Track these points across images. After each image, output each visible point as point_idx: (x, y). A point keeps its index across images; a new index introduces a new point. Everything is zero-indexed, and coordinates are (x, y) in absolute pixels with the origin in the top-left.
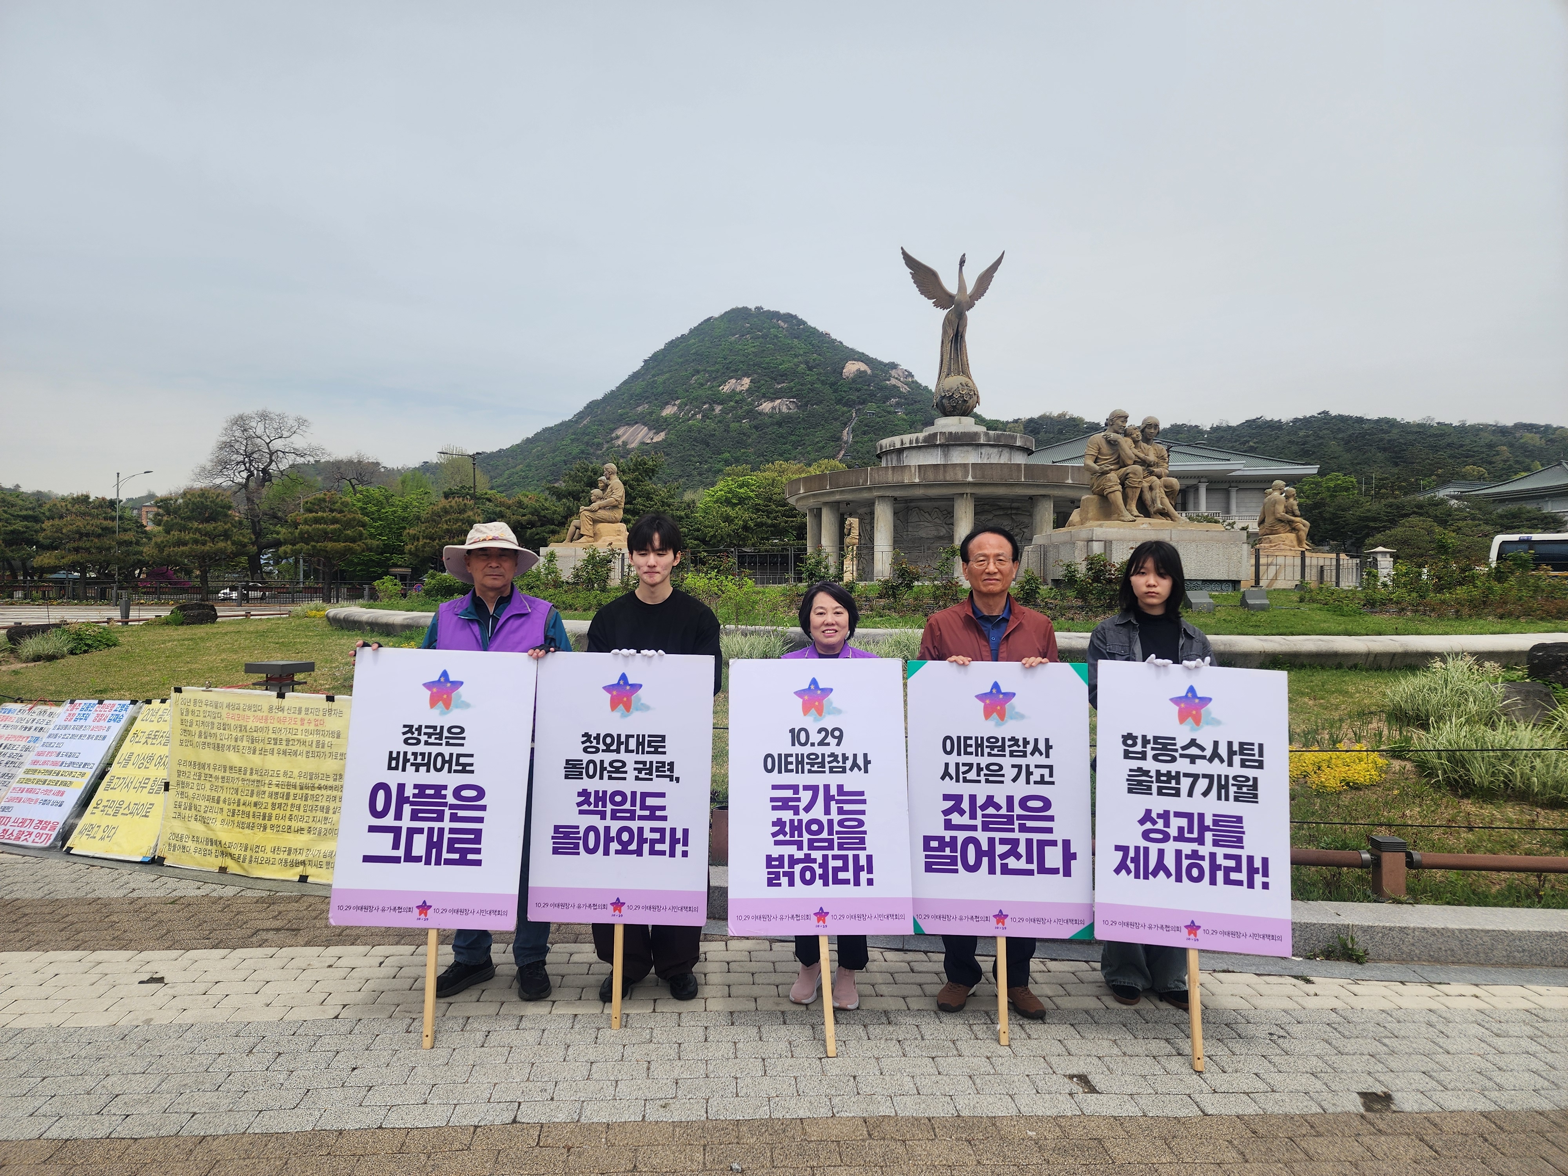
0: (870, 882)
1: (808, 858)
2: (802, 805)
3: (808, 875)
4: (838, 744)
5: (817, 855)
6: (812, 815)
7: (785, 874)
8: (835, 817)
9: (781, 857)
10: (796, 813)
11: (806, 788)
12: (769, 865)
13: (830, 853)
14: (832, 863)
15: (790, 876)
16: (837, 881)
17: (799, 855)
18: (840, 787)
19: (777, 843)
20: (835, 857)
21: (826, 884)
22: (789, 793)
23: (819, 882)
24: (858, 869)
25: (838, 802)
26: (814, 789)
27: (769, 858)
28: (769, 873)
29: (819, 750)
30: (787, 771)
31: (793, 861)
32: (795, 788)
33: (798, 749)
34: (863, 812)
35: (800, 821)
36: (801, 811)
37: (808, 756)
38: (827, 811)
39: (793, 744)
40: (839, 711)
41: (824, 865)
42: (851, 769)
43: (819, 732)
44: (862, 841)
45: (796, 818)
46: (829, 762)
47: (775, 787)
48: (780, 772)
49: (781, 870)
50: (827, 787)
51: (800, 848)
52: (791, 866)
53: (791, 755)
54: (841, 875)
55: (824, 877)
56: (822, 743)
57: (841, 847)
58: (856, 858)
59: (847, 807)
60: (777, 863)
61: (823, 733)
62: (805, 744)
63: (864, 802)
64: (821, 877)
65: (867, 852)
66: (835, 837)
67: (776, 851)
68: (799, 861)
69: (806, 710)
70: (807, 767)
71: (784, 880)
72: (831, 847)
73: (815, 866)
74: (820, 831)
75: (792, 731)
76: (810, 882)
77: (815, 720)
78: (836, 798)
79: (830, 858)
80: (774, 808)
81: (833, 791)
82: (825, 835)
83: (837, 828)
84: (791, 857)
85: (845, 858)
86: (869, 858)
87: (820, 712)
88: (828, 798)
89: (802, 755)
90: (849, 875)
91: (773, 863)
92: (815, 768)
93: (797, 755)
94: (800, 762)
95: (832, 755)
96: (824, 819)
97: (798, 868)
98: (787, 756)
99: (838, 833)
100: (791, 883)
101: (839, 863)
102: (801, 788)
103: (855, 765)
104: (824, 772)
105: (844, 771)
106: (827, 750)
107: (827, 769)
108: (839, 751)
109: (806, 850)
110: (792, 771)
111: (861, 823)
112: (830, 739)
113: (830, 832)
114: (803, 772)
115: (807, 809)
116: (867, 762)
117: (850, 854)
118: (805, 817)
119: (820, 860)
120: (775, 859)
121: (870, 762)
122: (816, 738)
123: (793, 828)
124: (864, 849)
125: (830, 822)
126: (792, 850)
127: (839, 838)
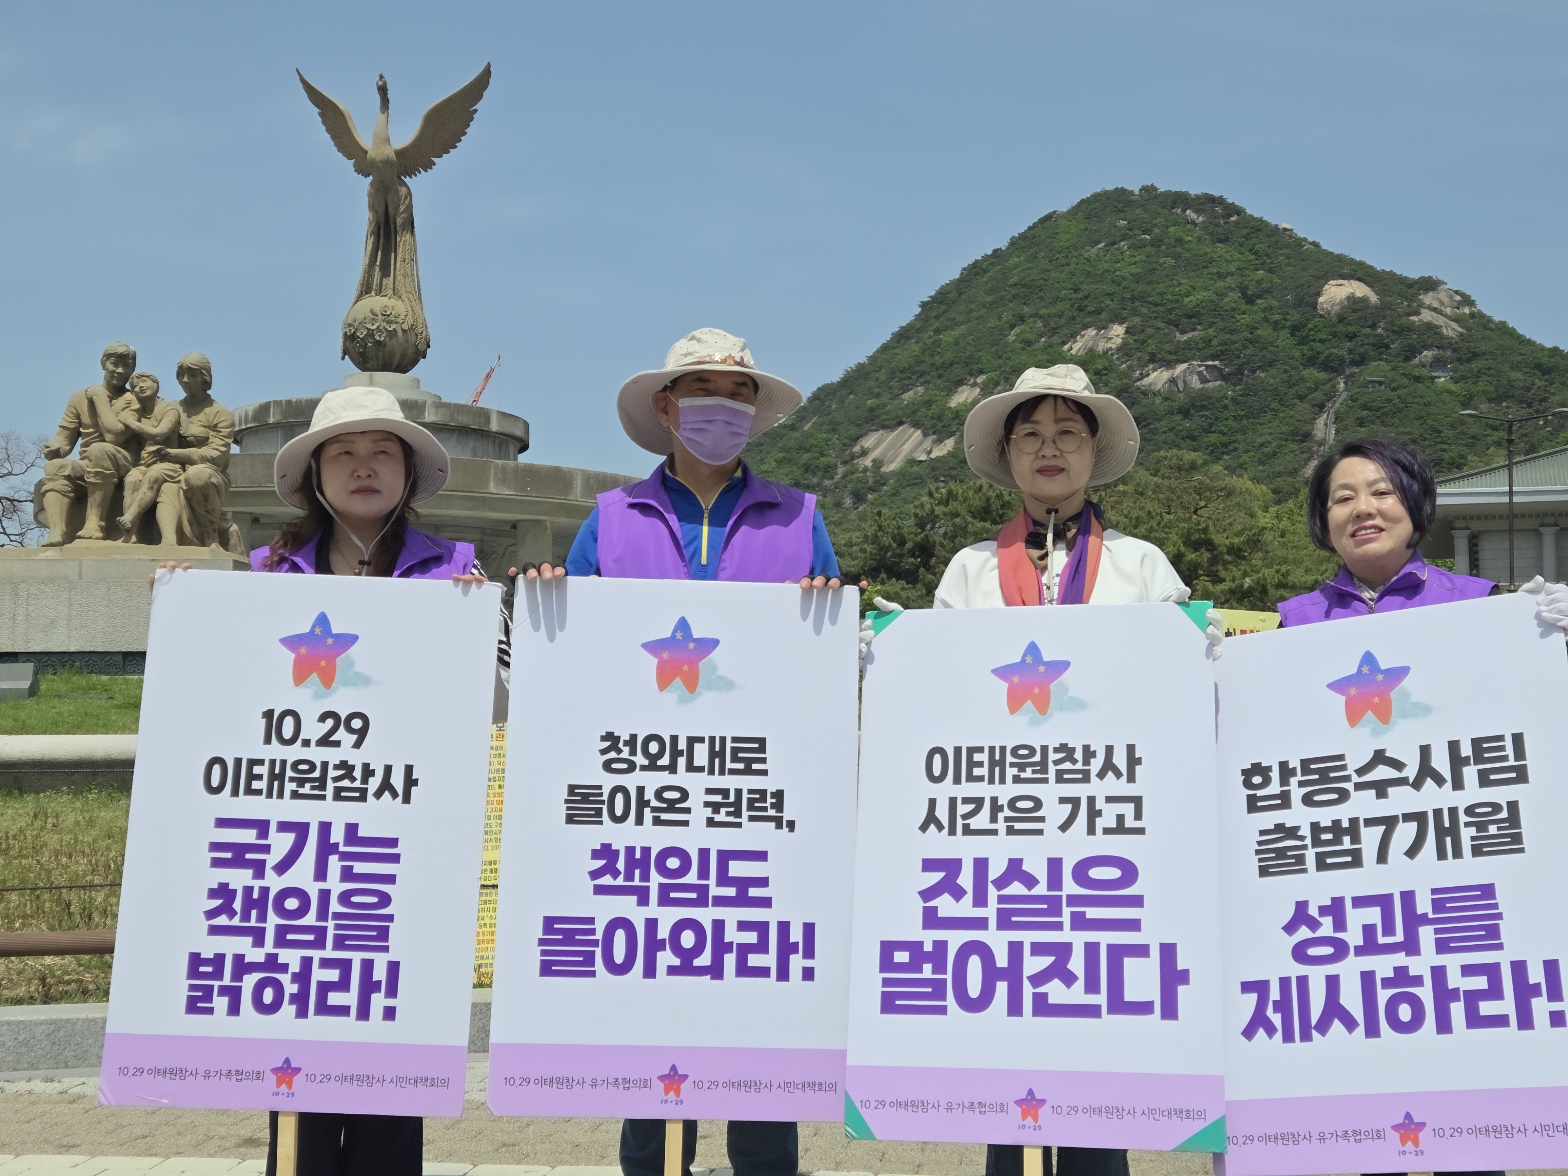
0: (390, 1013)
1: (272, 963)
2: (272, 859)
3: (268, 995)
4: (358, 745)
5: (291, 958)
6: (290, 879)
7: (223, 991)
8: (335, 885)
9: (219, 959)
10: (260, 873)
11: (284, 827)
12: (193, 972)
13: (316, 955)
14: (319, 975)
15: (234, 995)
16: (324, 1009)
17: (256, 955)
18: (351, 829)
19: (215, 930)
20: (326, 963)
21: (302, 1013)
22: (248, 836)
23: (288, 1009)
24: (369, 987)
25: (344, 856)
26: (300, 829)
27: (196, 960)
28: (192, 988)
29: (317, 755)
30: (250, 791)
31: (242, 967)
32: (262, 827)
33: (276, 751)
34: (390, 879)
35: (265, 891)
36: (269, 872)
37: (295, 765)
38: (321, 873)
39: (268, 741)
40: (365, 681)
41: (303, 977)
42: (378, 794)
43: (323, 718)
44: (384, 934)
45: (257, 884)
46: (336, 779)
47: (222, 823)
48: (235, 793)
49: (216, 984)
50: (325, 828)
51: (259, 942)
52: (237, 975)
53: (261, 762)
54: (334, 998)
55: (300, 1001)
56: (325, 741)
57: (339, 944)
58: (368, 966)
59: (360, 867)
60: (209, 969)
61: (330, 723)
62: (292, 741)
63: (395, 859)
64: (294, 998)
65: (391, 956)
66: (330, 924)
67: (210, 947)
68: (254, 967)
69: (300, 675)
70: (290, 787)
71: (221, 1003)
72: (319, 943)
73: (285, 979)
74: (303, 911)
75: (269, 714)
76: (274, 1007)
77: (317, 696)
78: (342, 848)
79: (316, 964)
80: (217, 863)
81: (337, 836)
82: (310, 919)
83: (335, 906)
84: (239, 959)
85: (345, 966)
86: (394, 968)
87: (328, 679)
88: (326, 848)
89: (284, 763)
90: (350, 998)
91: (202, 969)
92: (306, 789)
93: (273, 762)
94: (277, 777)
95: (343, 765)
96: (313, 890)
97: (250, 981)
98: (253, 763)
99: (337, 916)
100: (234, 1009)
101: (333, 975)
102: (273, 827)
103: (386, 786)
104: (323, 798)
105: (363, 798)
106: (333, 756)
107: (329, 792)
108: (356, 759)
109: (269, 946)
110: (259, 792)
111: (385, 900)
112: (341, 734)
113: (323, 914)
114: (281, 795)
115: (283, 867)
116: (410, 782)
117: (357, 957)
118: (274, 883)
119: (295, 967)
120: (207, 962)
121: (415, 782)
122: (313, 730)
123: (249, 903)
124: (386, 949)
125: (325, 895)
126: (243, 945)
127: (338, 927)
